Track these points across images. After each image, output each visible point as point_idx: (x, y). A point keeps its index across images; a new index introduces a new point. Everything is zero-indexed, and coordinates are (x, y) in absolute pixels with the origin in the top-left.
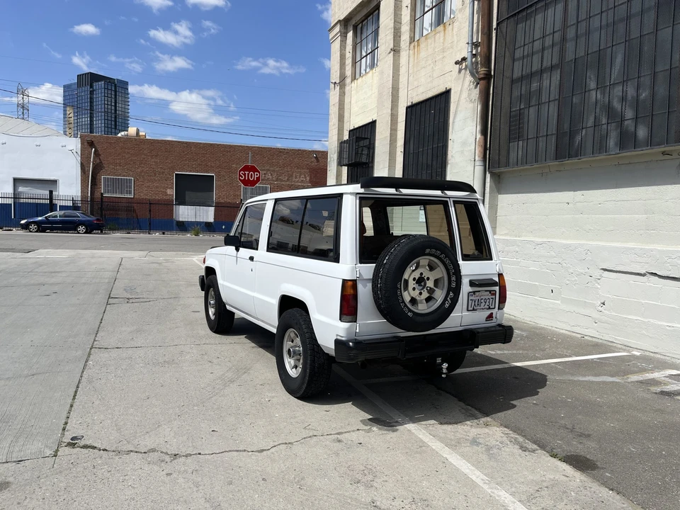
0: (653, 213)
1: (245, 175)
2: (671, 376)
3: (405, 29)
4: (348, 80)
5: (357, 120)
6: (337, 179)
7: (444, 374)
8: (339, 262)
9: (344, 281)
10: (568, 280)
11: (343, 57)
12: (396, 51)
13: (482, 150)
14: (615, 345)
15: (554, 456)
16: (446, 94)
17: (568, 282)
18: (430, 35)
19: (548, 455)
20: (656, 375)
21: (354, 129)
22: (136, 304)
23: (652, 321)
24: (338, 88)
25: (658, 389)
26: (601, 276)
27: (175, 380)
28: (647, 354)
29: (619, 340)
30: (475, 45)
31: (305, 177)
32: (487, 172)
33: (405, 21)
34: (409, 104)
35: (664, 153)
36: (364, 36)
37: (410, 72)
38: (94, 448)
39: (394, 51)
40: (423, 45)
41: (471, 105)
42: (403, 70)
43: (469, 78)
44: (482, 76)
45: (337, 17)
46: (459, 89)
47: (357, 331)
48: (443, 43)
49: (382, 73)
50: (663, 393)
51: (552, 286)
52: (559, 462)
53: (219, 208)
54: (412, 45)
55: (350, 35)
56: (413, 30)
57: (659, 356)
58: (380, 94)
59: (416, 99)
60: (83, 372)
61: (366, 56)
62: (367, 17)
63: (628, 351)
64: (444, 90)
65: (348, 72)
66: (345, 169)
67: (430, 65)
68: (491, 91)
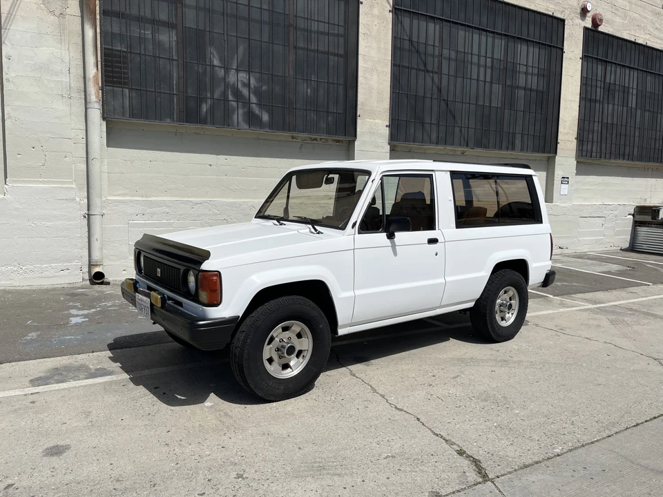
8: (542, 223)
35: (292, 137)
68: (98, 17)
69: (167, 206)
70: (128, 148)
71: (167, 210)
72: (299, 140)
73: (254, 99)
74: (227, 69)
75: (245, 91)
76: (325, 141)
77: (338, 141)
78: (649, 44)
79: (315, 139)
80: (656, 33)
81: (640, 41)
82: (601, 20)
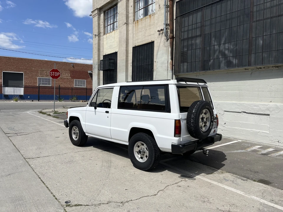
0: (242, 90)
1: (53, 73)
2: (259, 148)
3: (131, 15)
4: (102, 34)
5: (107, 50)
6: (98, 76)
7: (207, 154)
8: (170, 113)
9: (176, 120)
11: (99, 24)
12: (127, 24)
13: (172, 66)
14: (231, 138)
15: (255, 181)
16: (152, 43)
18: (143, 19)
19: (252, 181)
20: (254, 148)
21: (106, 55)
22: (23, 136)
23: (244, 129)
24: (97, 37)
25: (260, 153)
26: (224, 113)
27: (84, 169)
28: (244, 141)
29: (232, 136)
30: (167, 25)
31: (68, 74)
32: (174, 75)
33: (131, 12)
34: (134, 46)
35: (245, 69)
36: (109, 16)
37: (134, 33)
38: (81, 205)
39: (126, 24)
40: (140, 23)
41: (165, 48)
42: (130, 32)
43: (164, 38)
44: (171, 37)
45: (95, 7)
46: (159, 42)
47: (181, 140)
48: (150, 23)
49: (120, 32)
50: (262, 154)
52: (258, 183)
53: (26, 88)
54: (135, 22)
55: (102, 15)
56: (134, 16)
57: (248, 141)
58: (120, 41)
59: (137, 45)
60: (34, 171)
61: (110, 25)
62: (110, 8)
63: (237, 141)
64: (151, 41)
65: (102, 30)
66: (102, 72)
67: (143, 31)
68: (174, 43)
72: (250, 70)
74: (219, 45)
75: (227, 52)
76: (267, 68)
79: (260, 68)
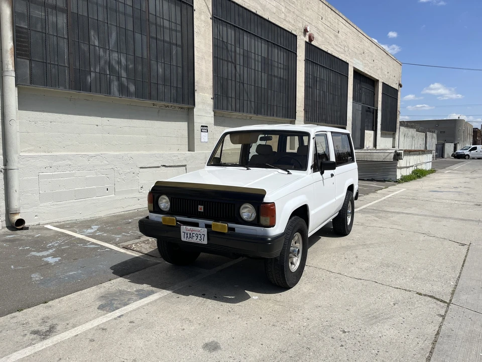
10: (119, 179)
17: (119, 180)
26: (139, 172)
35: (153, 104)
51: (107, 186)
60: (459, 277)
69: (70, 160)
70: (32, 111)
71: (69, 163)
72: (158, 107)
73: (124, 74)
76: (174, 107)
77: (182, 108)
78: (333, 54)
79: (168, 106)
80: (336, 47)
81: (329, 52)
82: (313, 38)
